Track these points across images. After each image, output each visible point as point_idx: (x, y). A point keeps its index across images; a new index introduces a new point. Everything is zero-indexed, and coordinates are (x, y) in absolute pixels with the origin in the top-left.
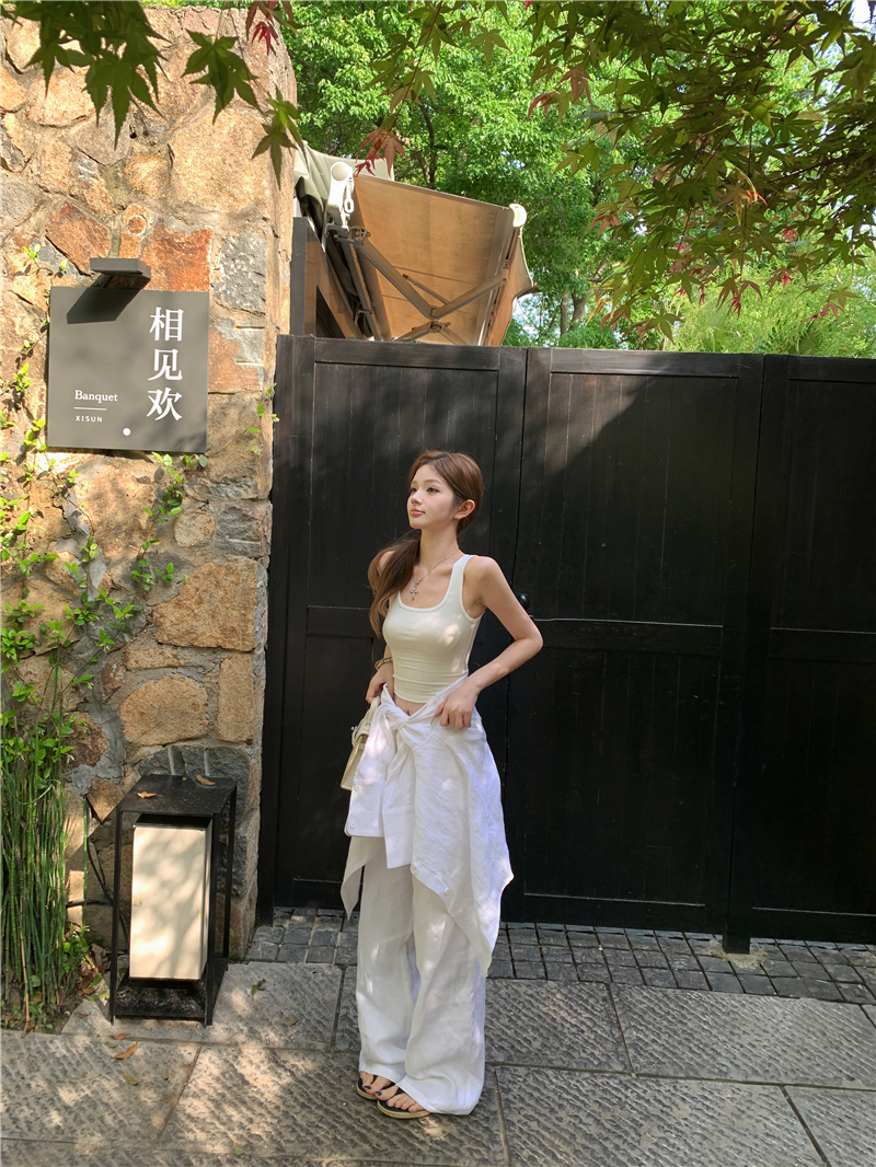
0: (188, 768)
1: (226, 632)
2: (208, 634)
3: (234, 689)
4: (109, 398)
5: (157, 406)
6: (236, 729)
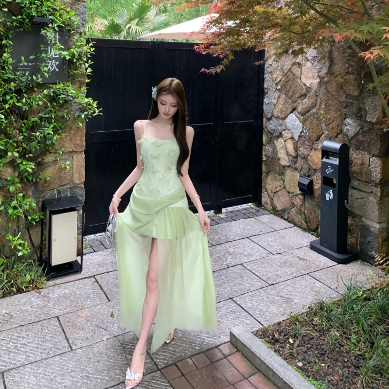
0: (62, 195)
1: (75, 145)
2: (69, 147)
3: (78, 165)
4: (32, 64)
5: (50, 67)
6: (79, 179)
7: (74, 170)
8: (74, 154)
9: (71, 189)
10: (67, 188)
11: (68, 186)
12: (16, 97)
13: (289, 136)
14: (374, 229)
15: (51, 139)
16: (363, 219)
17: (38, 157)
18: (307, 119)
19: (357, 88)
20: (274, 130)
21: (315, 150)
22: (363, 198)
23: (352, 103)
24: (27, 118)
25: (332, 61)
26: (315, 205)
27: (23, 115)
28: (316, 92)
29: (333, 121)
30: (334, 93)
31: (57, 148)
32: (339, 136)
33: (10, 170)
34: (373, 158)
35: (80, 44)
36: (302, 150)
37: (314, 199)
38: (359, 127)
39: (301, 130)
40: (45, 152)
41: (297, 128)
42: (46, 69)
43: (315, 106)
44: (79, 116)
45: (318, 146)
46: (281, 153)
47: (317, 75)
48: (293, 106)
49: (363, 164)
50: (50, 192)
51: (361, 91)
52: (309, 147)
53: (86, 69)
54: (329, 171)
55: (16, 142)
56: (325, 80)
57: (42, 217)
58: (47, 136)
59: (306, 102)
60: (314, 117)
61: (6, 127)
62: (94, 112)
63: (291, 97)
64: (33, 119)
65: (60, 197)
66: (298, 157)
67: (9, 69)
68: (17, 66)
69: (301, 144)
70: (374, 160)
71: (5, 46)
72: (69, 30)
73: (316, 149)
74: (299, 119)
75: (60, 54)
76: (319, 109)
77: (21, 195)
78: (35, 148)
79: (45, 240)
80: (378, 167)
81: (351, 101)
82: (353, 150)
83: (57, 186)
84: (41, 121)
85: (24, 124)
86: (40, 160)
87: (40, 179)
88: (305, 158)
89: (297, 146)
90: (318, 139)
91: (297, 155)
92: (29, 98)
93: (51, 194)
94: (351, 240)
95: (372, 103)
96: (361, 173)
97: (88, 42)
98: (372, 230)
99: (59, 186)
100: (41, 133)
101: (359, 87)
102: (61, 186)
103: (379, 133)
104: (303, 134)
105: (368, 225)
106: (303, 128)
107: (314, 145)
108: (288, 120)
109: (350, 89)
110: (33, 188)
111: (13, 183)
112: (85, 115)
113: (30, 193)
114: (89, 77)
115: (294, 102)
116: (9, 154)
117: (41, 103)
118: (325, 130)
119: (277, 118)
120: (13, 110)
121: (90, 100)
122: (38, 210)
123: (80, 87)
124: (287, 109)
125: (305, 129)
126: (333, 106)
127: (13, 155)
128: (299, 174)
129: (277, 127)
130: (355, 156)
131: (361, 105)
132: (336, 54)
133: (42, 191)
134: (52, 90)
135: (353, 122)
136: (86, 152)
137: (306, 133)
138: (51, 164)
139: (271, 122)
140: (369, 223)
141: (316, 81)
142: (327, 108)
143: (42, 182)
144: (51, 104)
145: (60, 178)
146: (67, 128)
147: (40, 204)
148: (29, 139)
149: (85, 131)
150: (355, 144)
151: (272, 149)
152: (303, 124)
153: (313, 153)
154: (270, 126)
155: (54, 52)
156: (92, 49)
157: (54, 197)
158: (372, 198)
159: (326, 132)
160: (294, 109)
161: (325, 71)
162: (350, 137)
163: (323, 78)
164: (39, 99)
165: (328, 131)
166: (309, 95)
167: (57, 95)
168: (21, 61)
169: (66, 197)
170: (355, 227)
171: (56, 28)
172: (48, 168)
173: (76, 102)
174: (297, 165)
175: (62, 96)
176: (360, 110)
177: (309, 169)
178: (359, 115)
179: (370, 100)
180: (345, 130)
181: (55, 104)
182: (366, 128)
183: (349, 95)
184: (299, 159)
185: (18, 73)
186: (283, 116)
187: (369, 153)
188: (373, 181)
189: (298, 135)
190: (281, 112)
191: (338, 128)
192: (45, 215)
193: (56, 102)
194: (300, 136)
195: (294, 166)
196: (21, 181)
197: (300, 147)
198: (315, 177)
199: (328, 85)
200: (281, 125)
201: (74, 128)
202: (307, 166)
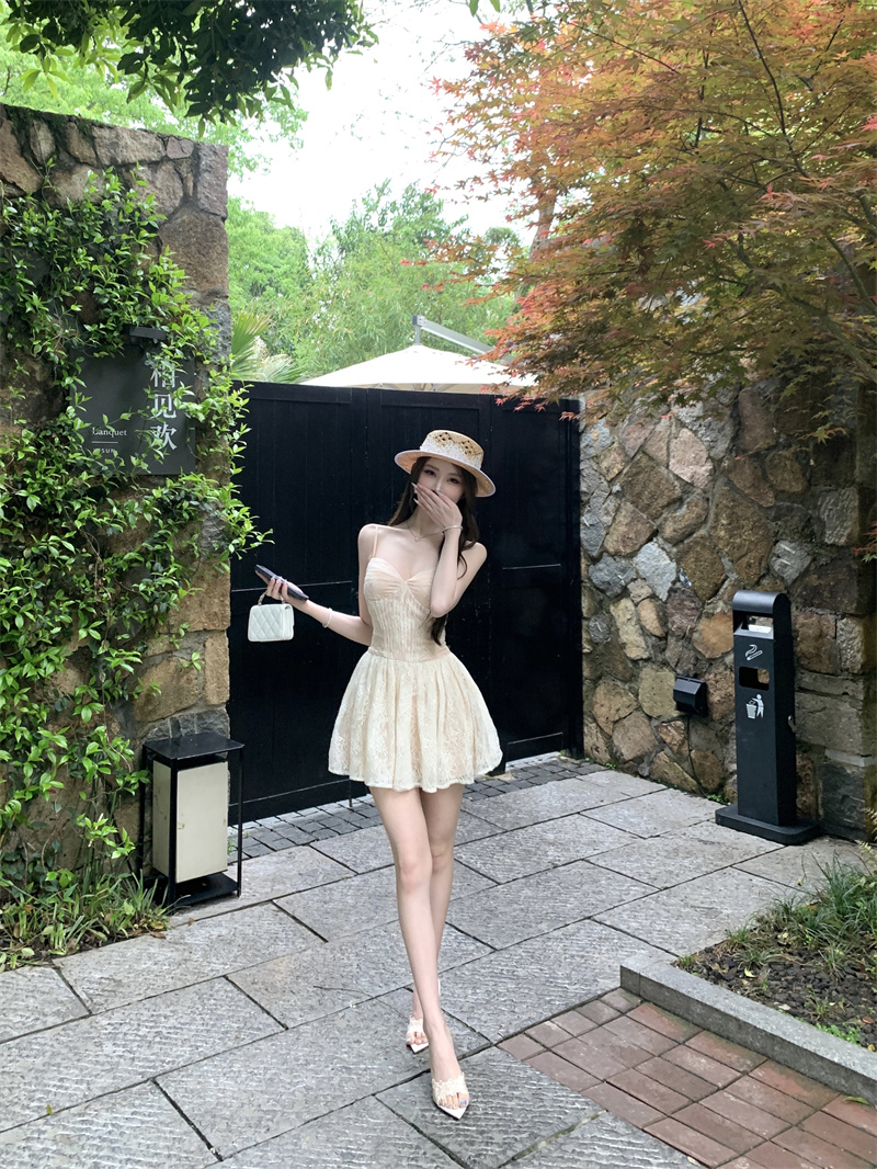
0: (183, 731)
1: (212, 616)
2: (198, 621)
3: (216, 661)
4: (120, 433)
6: (219, 694)
7: (208, 672)
8: (207, 636)
9: (200, 716)
10: (192, 716)
11: (194, 711)
12: (93, 506)
13: (646, 591)
14: (855, 770)
16: (827, 753)
18: (687, 553)
19: (799, 475)
20: (609, 583)
21: (707, 617)
22: (824, 709)
23: (790, 510)
25: (740, 423)
26: (714, 739)
27: (104, 547)
28: (705, 492)
29: (749, 550)
30: (746, 492)
32: (765, 582)
34: (845, 620)
36: (679, 621)
37: (711, 724)
38: (809, 558)
39: (673, 578)
40: (145, 633)
41: (664, 573)
43: (705, 521)
44: (221, 549)
45: (714, 608)
46: (627, 633)
47: (706, 456)
48: (651, 526)
49: (821, 635)
50: (157, 724)
51: (809, 481)
52: (694, 612)
53: (232, 446)
54: (752, 654)
55: (96, 606)
56: (726, 464)
57: (144, 781)
59: (685, 514)
60: (704, 546)
61: (70, 574)
63: (646, 508)
64: (126, 556)
65: (177, 736)
66: (669, 638)
68: (91, 437)
69: (674, 608)
70: (845, 625)
71: (69, 391)
72: (198, 360)
73: (710, 616)
74: (668, 554)
76: (714, 528)
77: (104, 728)
78: (131, 621)
80: (855, 638)
81: (788, 504)
82: (797, 608)
83: (173, 710)
85: (108, 566)
87: (138, 694)
88: (686, 638)
89: (665, 613)
90: (715, 593)
91: (667, 634)
93: (160, 730)
94: (804, 799)
95: (835, 504)
96: (818, 655)
98: (849, 771)
99: (177, 712)
101: (804, 475)
102: (180, 711)
103: (855, 567)
104: (678, 585)
105: (839, 763)
106: (678, 572)
107: (707, 607)
108: (640, 558)
109: (784, 480)
110: (122, 715)
112: (235, 546)
115: (655, 518)
116: (82, 634)
117: (149, 518)
118: (729, 571)
119: (616, 555)
124: (637, 533)
125: (684, 574)
126: (748, 518)
127: (88, 635)
128: (672, 675)
129: (616, 575)
130: (802, 620)
131: (810, 512)
132: (747, 407)
133: (142, 723)
135: (794, 548)
137: (686, 581)
138: (158, 659)
139: (601, 565)
140: (842, 758)
141: (704, 468)
142: (734, 525)
143: (142, 701)
145: (179, 691)
147: (137, 752)
149: (229, 584)
150: (800, 596)
151: (605, 625)
152: (678, 564)
153: (703, 625)
154: (601, 573)
157: (164, 736)
158: (845, 707)
159: (733, 577)
160: (655, 533)
161: (722, 446)
162: (789, 582)
163: (721, 461)
165: (739, 574)
166: (688, 500)
169: (191, 735)
170: (809, 772)
171: (179, 352)
172: (154, 668)
173: (210, 520)
174: (668, 654)
175: (186, 504)
176: (808, 521)
177: (697, 659)
178: (808, 533)
179: (830, 499)
180: (777, 568)
182: (825, 559)
183: (783, 492)
184: (672, 640)
185: (94, 453)
186: (629, 551)
187: (835, 610)
188: (847, 670)
189: (667, 589)
190: (624, 541)
191: (760, 563)
192: (150, 775)
194: (671, 591)
195: (660, 658)
197: (673, 615)
198: (712, 676)
199: (731, 476)
200: (623, 571)
202: (692, 653)
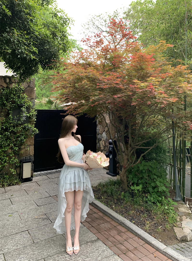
1: (31, 143)
2: (29, 143)
3: (32, 149)
4: (17, 118)
5: (23, 119)
6: (32, 154)
7: (30, 151)
8: (30, 146)
9: (29, 157)
12: (13, 128)
15: (23, 141)
17: (19, 146)
18: (107, 134)
24: (16, 134)
27: (15, 133)
31: (25, 144)
33: (10, 150)
35: (32, 112)
40: (21, 145)
42: (22, 119)
44: (32, 134)
53: (35, 119)
54: (111, 149)
55: (13, 141)
56: (111, 121)
57: (20, 165)
58: (22, 140)
61: (10, 137)
62: (37, 132)
64: (18, 135)
65: (26, 159)
67: (11, 120)
68: (13, 119)
71: (10, 113)
72: (30, 108)
75: (26, 115)
76: (110, 130)
77: (14, 157)
78: (18, 143)
79: (21, 172)
83: (25, 156)
84: (20, 135)
85: (15, 136)
86: (20, 147)
87: (20, 153)
92: (17, 128)
93: (23, 158)
97: (35, 111)
100: (20, 139)
104: (107, 138)
110: (17, 156)
111: (11, 154)
112: (34, 133)
113: (16, 157)
114: (35, 121)
116: (11, 145)
117: (20, 130)
120: (12, 132)
121: (36, 129)
122: (19, 163)
123: (32, 125)
127: (12, 145)
128: (106, 152)
133: (21, 157)
134: (24, 126)
136: (34, 145)
143: (20, 154)
144: (23, 130)
145: (26, 153)
146: (28, 138)
147: (20, 161)
148: (16, 141)
149: (34, 138)
155: (25, 115)
156: (36, 113)
162: (117, 138)
164: (20, 128)
167: (25, 127)
168: (15, 117)
169: (28, 159)
171: (25, 107)
172: (22, 150)
173: (31, 129)
175: (27, 128)
180: (116, 136)
181: (24, 130)
185: (14, 121)
191: (114, 136)
192: (21, 164)
193: (25, 130)
196: (14, 154)
201: (30, 137)
